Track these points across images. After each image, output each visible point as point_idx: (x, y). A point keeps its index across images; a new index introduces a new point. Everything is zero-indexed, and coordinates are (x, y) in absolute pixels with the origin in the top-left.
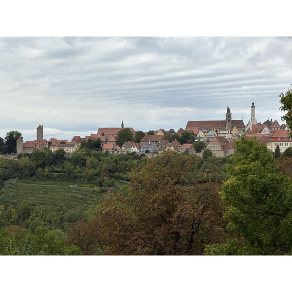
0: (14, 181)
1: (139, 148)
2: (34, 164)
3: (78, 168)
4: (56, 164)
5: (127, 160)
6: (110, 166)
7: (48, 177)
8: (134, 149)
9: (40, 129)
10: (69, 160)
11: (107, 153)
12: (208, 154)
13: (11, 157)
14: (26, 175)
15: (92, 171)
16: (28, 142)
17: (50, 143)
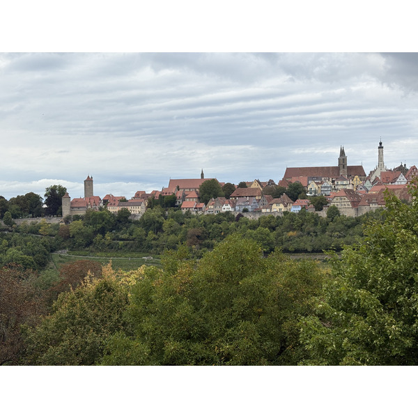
0: (64, 253)
1: (234, 206)
2: (90, 229)
3: (151, 235)
4: (119, 229)
5: (220, 222)
6: (199, 231)
7: (111, 247)
8: (227, 208)
9: (89, 182)
10: (136, 223)
11: (188, 213)
12: (334, 212)
13: (55, 221)
14: (80, 245)
15: (172, 237)
16: (76, 201)
17: (105, 202)
